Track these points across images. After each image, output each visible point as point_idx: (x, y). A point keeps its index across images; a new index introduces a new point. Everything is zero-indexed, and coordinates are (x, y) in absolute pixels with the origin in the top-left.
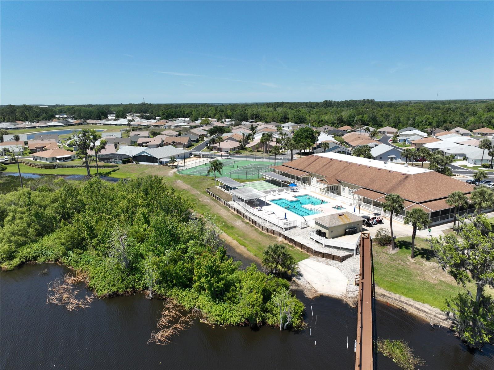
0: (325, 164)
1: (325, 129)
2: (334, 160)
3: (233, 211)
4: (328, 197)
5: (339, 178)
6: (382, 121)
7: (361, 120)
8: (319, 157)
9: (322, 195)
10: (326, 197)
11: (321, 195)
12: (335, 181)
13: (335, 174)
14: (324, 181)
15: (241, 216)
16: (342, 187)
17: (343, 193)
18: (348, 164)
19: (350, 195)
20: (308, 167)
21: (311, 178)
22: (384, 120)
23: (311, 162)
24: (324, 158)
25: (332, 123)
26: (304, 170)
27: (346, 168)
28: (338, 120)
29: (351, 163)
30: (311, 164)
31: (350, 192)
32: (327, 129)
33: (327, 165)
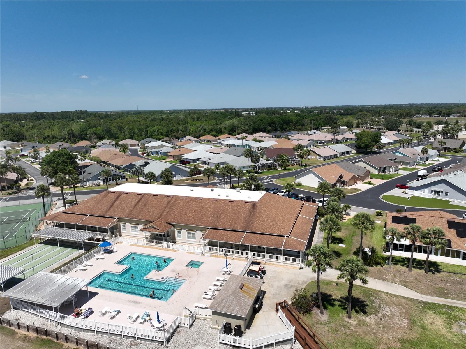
0: (136, 202)
1: (60, 146)
2: (145, 195)
3: (23, 332)
4: (163, 249)
5: (170, 220)
6: (117, 133)
7: (96, 133)
8: (120, 194)
9: (152, 248)
10: (159, 249)
11: (148, 247)
12: (167, 225)
13: (159, 215)
14: (153, 229)
15: (50, 340)
16: (176, 231)
17: (179, 238)
18: (170, 198)
19: (190, 240)
20: (111, 209)
21: (121, 225)
22: (119, 132)
23: (112, 202)
24: (128, 193)
25: (61, 138)
26: (107, 215)
27: (170, 204)
28: (69, 134)
29: (172, 197)
30: (113, 204)
31: (190, 235)
32: (61, 146)
33: (140, 203)
